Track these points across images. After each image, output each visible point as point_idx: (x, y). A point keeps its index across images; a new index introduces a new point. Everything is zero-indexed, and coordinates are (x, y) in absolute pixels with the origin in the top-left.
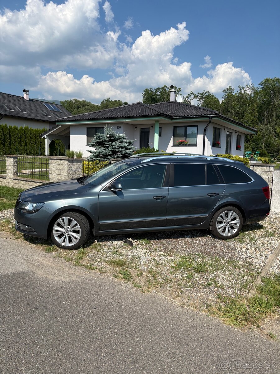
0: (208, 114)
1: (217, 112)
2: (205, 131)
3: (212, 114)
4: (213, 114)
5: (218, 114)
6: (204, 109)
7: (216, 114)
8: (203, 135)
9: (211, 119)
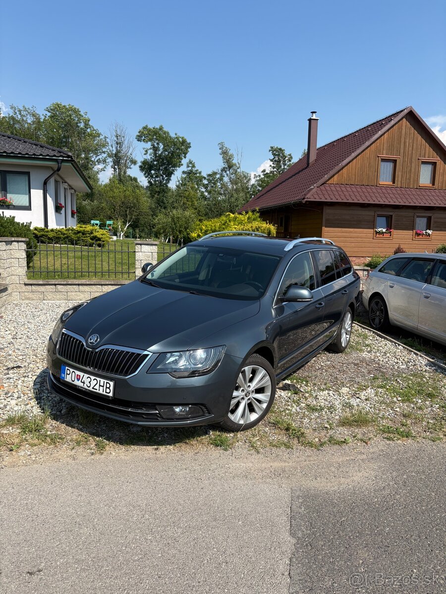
0: (55, 156)
1: (70, 154)
2: (45, 183)
3: (61, 156)
4: (63, 157)
5: (71, 157)
6: (37, 145)
7: (68, 156)
8: (41, 191)
9: (60, 164)
